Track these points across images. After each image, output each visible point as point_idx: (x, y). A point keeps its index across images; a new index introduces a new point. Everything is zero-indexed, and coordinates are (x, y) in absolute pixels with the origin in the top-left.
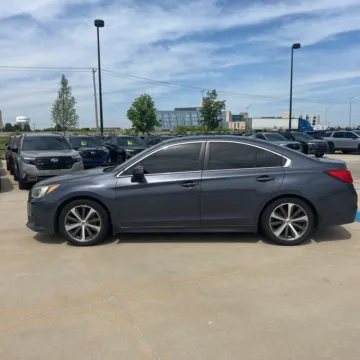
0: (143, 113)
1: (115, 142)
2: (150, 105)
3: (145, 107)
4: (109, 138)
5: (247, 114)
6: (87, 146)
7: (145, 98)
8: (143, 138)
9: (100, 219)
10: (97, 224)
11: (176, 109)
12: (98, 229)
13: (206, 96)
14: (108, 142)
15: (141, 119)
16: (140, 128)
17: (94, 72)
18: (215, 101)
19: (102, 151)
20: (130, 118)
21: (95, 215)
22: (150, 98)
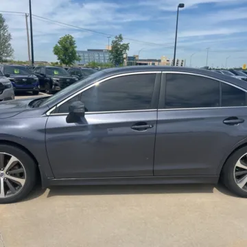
0: (66, 49)
1: (43, 71)
2: (72, 43)
3: (68, 45)
4: (38, 68)
5: (137, 56)
6: (19, 74)
7: (68, 37)
8: (66, 69)
9: (24, 169)
10: (21, 175)
11: (88, 50)
12: (22, 181)
13: (115, 39)
14: (38, 71)
15: (64, 55)
16: (63, 61)
17: (27, 16)
18: (122, 43)
19: (32, 79)
20: (56, 53)
21: (17, 165)
22: (72, 38)
